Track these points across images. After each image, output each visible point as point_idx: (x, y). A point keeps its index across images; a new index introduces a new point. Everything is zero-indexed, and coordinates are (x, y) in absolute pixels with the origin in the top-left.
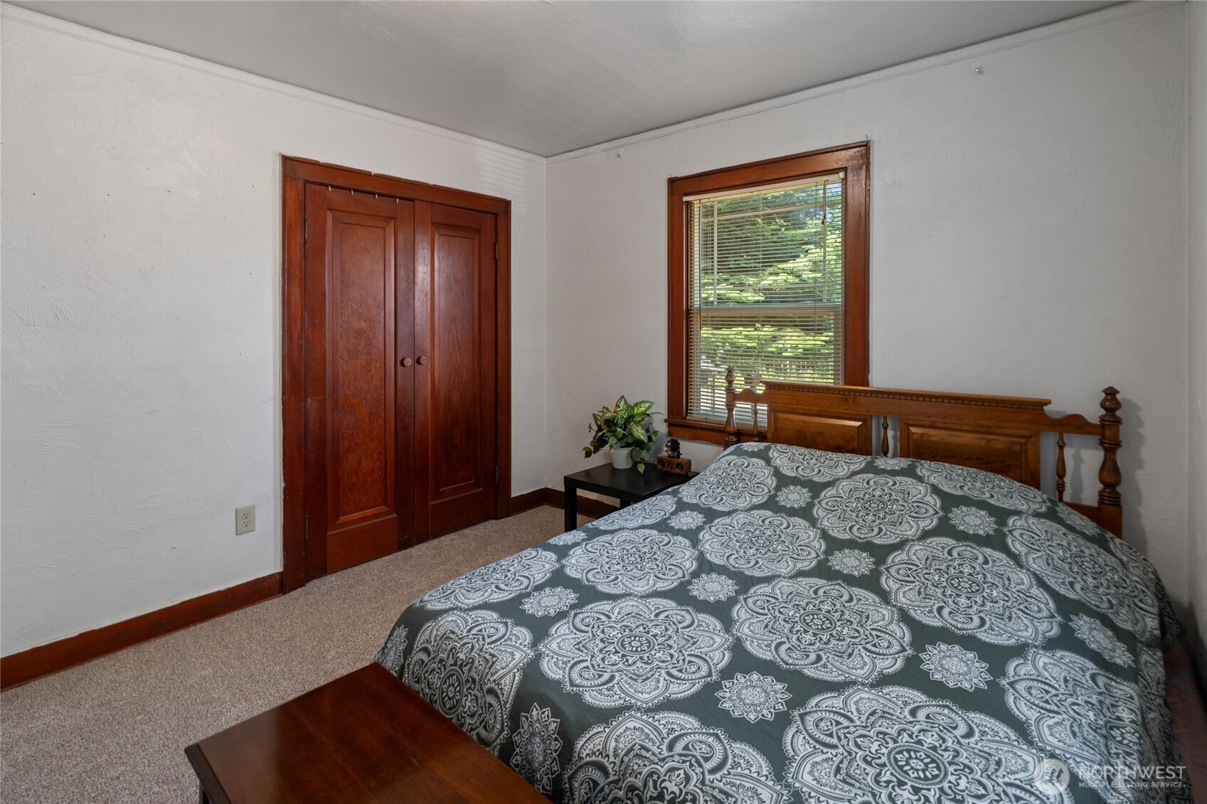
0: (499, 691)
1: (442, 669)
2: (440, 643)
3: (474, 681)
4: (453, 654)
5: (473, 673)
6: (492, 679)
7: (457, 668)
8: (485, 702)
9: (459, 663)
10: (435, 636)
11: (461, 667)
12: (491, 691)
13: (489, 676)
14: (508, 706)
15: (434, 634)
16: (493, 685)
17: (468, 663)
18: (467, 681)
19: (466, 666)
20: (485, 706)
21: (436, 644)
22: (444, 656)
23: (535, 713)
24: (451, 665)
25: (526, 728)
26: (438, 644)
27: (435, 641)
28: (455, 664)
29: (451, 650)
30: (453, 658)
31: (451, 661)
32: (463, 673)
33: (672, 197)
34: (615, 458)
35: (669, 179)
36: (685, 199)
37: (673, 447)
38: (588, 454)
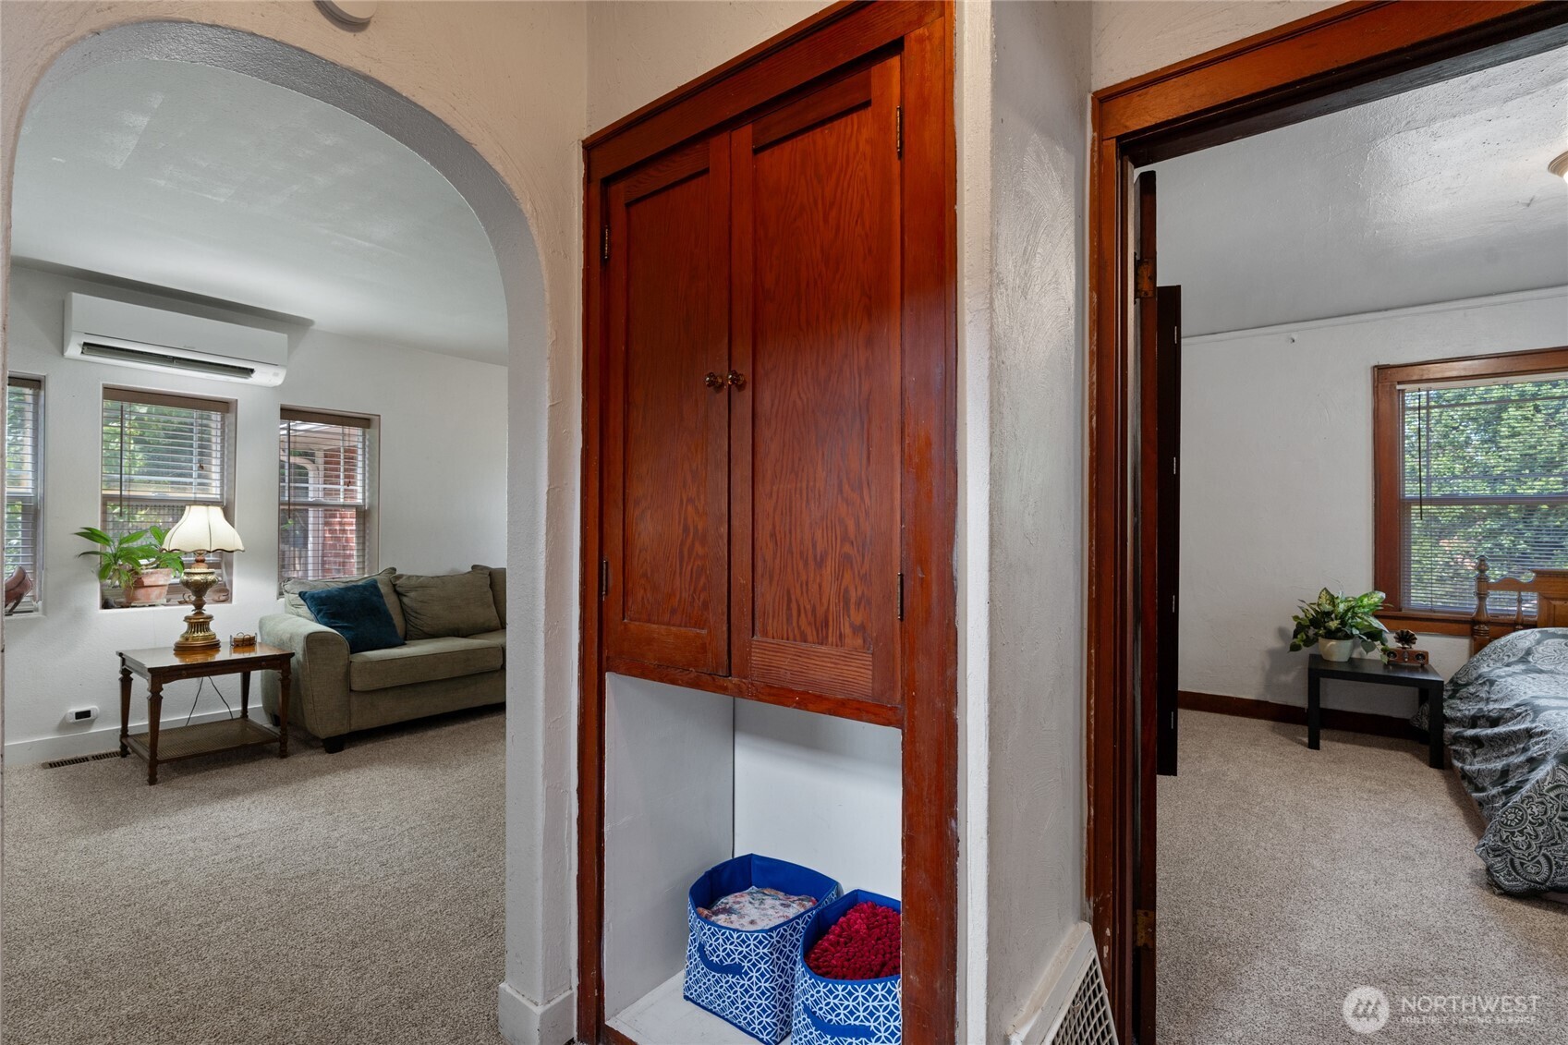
33: (1380, 385)
34: (1338, 651)
35: (1376, 366)
36: (1399, 387)
37: (1406, 638)
38: (1295, 648)
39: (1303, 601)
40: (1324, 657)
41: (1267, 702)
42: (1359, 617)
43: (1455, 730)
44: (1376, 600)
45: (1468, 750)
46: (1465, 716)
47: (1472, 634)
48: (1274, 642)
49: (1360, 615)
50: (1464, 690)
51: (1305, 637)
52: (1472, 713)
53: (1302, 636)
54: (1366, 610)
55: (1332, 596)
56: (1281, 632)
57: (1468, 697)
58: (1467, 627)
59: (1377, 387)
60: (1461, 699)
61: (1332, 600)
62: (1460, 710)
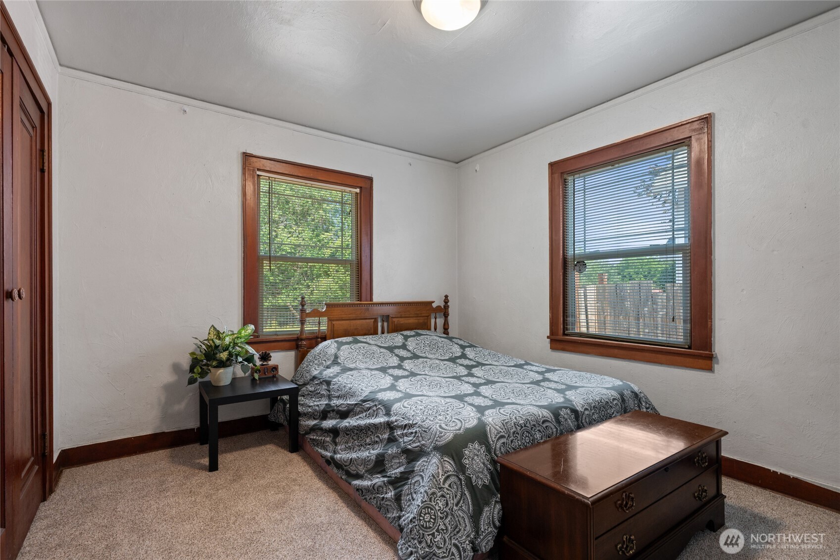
0: (547, 419)
1: (517, 436)
2: (506, 427)
3: (534, 425)
4: (517, 425)
5: (532, 423)
6: (541, 418)
7: (524, 428)
8: (544, 428)
9: (523, 426)
10: (500, 428)
11: (525, 426)
12: (544, 422)
13: (539, 418)
14: (553, 420)
15: (498, 428)
16: (543, 419)
17: (527, 422)
18: (532, 428)
19: (527, 423)
20: (545, 430)
21: (504, 430)
22: (514, 429)
23: (562, 413)
24: (520, 430)
25: (563, 420)
26: (505, 429)
27: (502, 429)
28: (522, 427)
29: (515, 424)
30: (519, 426)
31: (519, 428)
32: (528, 427)
33: (247, 168)
34: (224, 376)
35: (244, 153)
36: (258, 173)
37: (265, 357)
38: (191, 381)
39: (196, 338)
40: (214, 384)
41: (164, 433)
42: (239, 347)
43: (312, 423)
44: (250, 331)
45: (328, 439)
46: (315, 410)
47: (297, 347)
48: (167, 377)
49: (239, 345)
50: (304, 388)
51: (200, 370)
52: (322, 408)
53: (198, 369)
54: (243, 340)
55: (218, 332)
56: (176, 368)
57: (309, 394)
58: (294, 343)
59: (245, 169)
60: (304, 396)
61: (218, 335)
62: (310, 406)
